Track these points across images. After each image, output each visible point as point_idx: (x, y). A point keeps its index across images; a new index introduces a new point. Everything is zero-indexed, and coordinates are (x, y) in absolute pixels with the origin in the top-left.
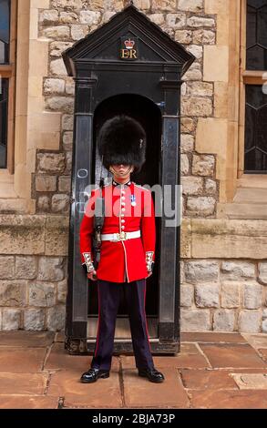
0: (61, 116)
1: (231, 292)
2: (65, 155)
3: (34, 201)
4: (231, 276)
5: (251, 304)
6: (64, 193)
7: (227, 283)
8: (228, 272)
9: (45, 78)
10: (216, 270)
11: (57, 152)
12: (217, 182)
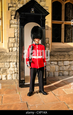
0: (14, 29)
1: (53, 68)
2: (15, 38)
3: (9, 49)
4: (53, 64)
5: (57, 71)
6: (16, 47)
7: (52, 66)
8: (52, 64)
9: (10, 20)
10: (49, 63)
11: (14, 38)
12: (49, 44)
